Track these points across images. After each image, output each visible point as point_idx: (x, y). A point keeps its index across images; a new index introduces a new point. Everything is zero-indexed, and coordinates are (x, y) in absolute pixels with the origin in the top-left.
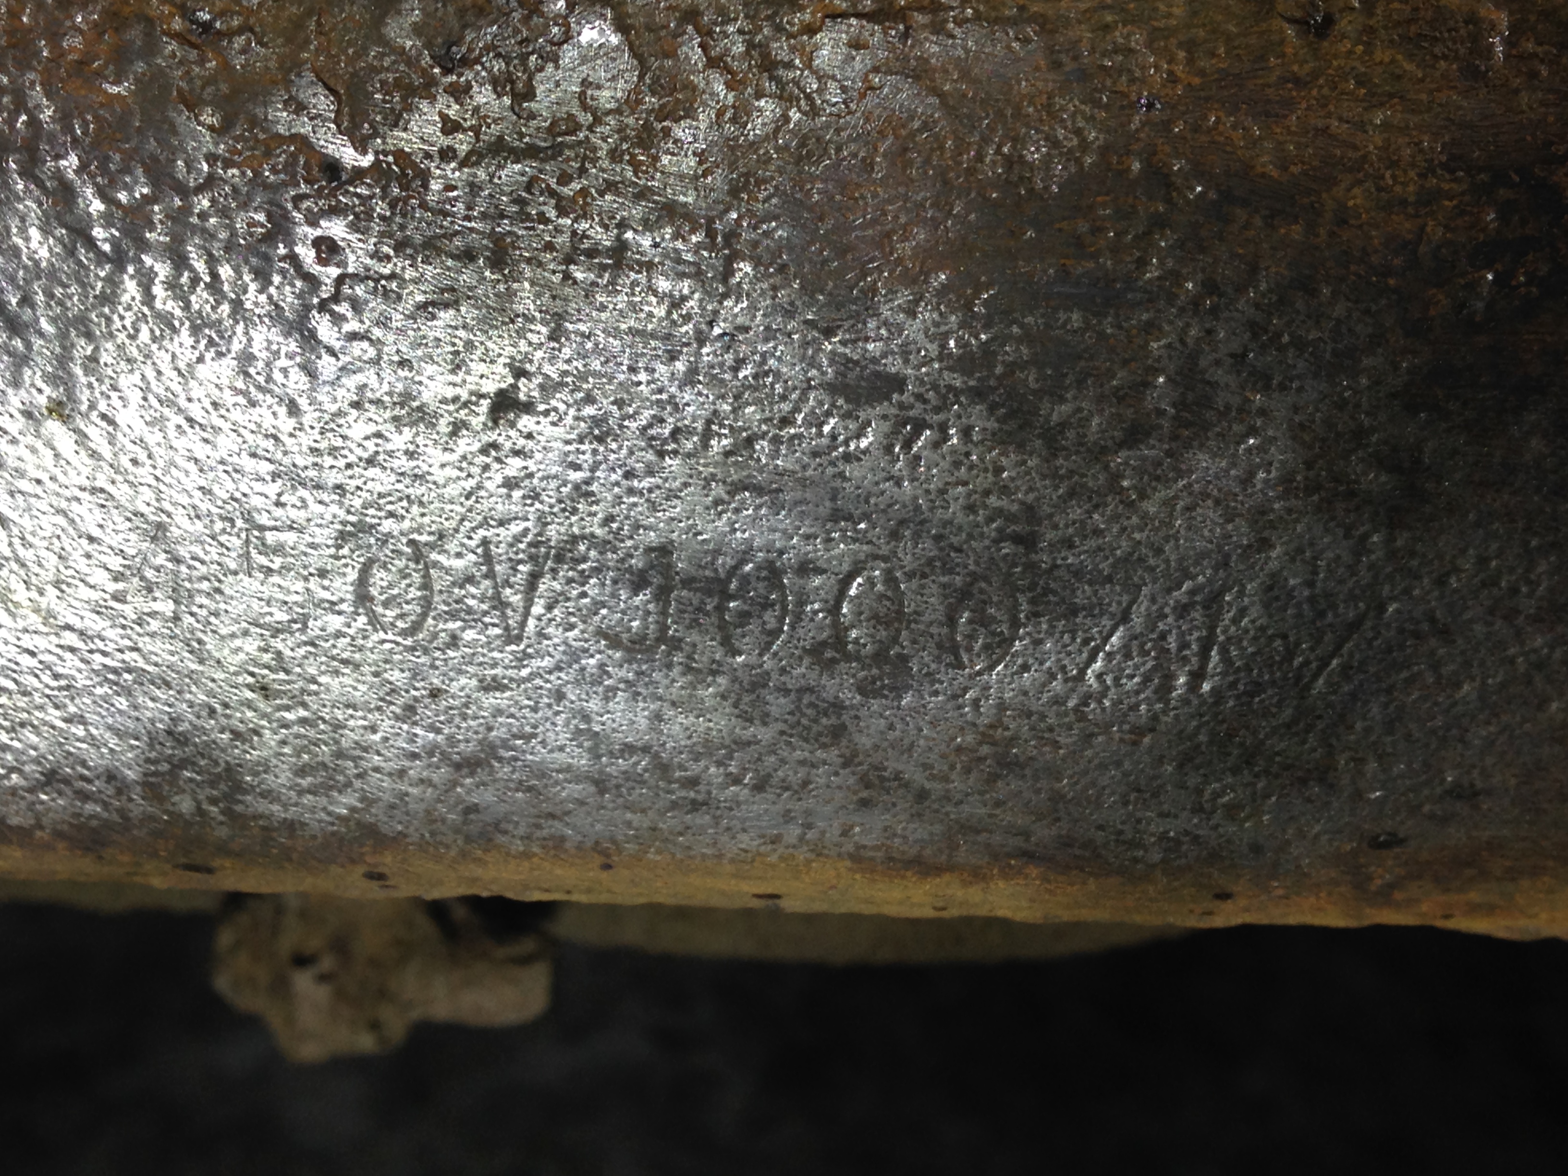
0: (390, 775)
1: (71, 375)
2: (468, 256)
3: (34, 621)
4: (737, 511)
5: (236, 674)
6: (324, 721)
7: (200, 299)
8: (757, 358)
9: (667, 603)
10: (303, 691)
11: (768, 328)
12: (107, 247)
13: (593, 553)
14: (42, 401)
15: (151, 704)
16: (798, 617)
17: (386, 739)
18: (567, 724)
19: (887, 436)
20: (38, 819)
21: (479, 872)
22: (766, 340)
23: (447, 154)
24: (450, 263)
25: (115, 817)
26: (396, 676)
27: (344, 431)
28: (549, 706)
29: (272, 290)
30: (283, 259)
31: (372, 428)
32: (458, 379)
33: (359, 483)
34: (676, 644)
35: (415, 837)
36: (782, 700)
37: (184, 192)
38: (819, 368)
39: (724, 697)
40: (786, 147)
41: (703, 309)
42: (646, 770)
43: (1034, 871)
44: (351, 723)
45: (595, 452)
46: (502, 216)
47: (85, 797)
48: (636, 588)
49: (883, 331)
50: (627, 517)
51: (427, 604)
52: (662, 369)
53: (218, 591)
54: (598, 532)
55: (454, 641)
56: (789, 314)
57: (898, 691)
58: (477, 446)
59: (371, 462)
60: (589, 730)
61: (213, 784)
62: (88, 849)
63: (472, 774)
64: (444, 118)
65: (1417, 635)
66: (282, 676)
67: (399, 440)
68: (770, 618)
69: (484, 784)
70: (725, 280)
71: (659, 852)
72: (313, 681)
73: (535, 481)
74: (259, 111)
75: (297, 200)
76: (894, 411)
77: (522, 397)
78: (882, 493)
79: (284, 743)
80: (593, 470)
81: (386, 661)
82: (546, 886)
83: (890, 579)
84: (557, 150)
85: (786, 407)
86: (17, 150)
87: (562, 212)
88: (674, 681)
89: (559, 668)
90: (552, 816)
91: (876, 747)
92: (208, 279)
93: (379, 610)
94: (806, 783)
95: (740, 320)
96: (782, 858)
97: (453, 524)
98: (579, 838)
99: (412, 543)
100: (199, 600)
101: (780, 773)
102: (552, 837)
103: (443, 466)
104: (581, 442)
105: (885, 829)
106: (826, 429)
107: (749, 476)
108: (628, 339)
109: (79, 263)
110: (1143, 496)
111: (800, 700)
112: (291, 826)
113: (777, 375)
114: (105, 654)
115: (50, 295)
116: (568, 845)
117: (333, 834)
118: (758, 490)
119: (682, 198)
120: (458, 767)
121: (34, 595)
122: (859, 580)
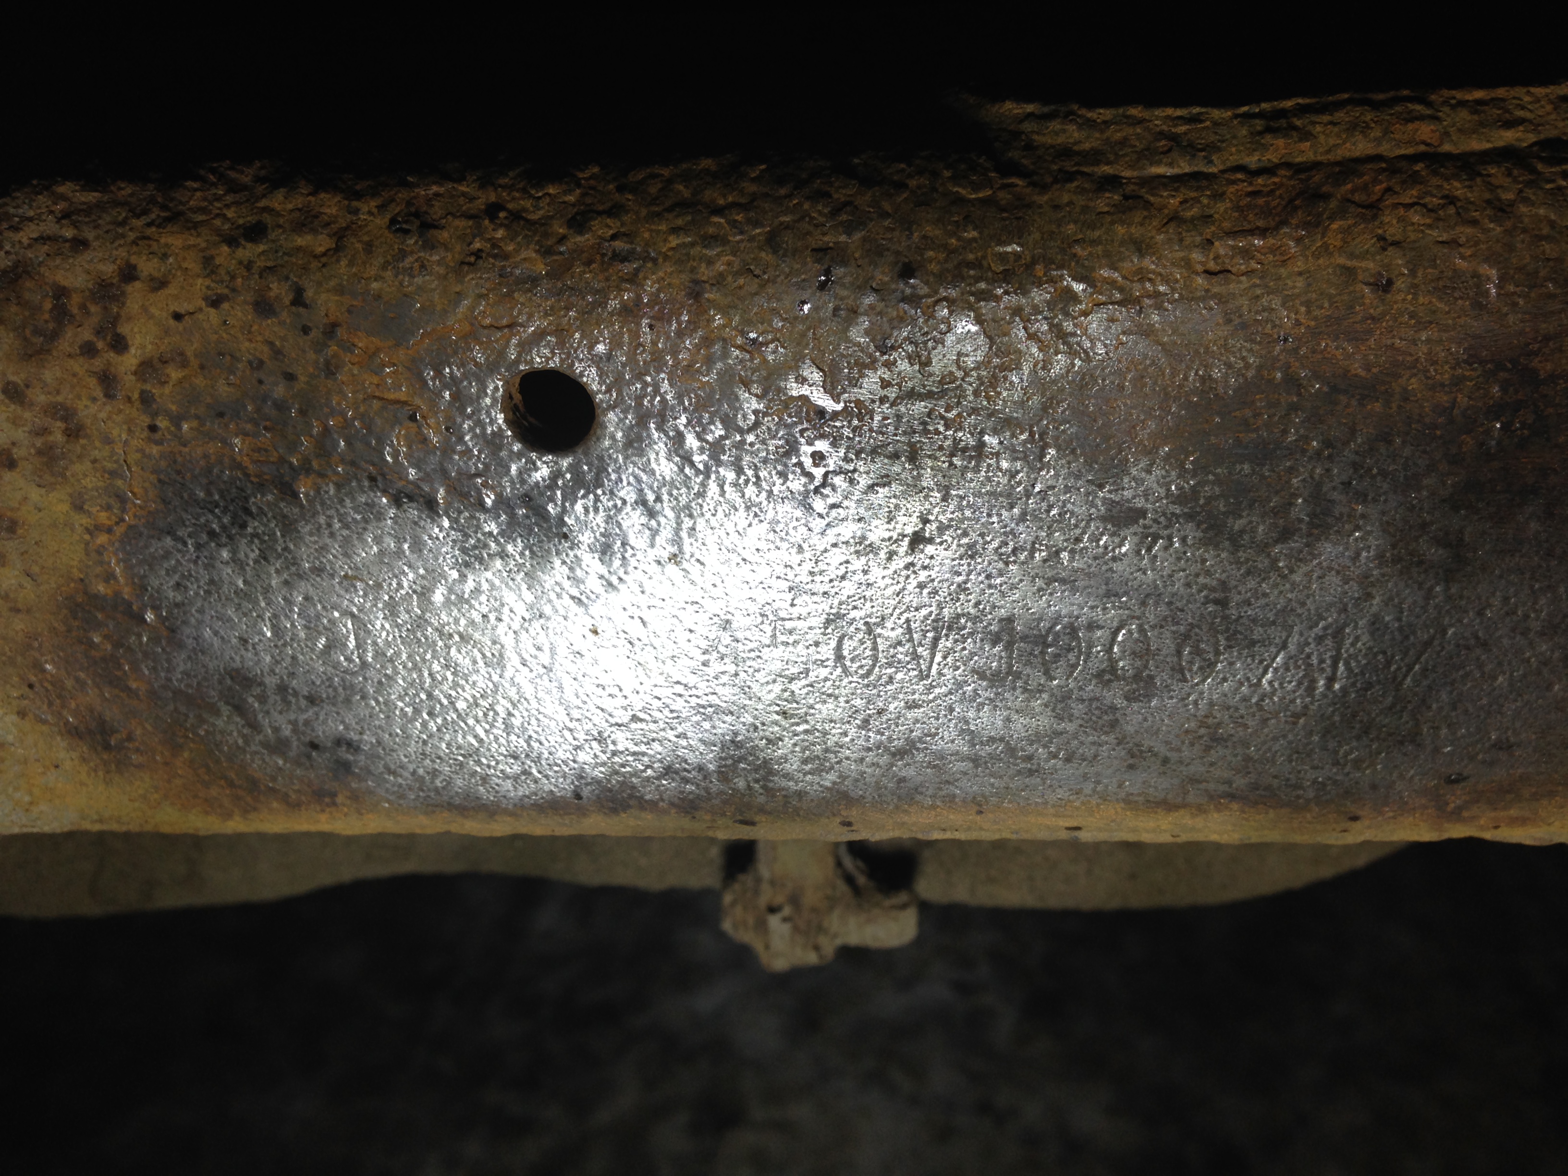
0: (855, 761)
1: (680, 538)
2: (895, 456)
3: (661, 681)
4: (1051, 594)
5: (770, 705)
6: (818, 731)
7: (751, 491)
8: (1060, 504)
9: (1012, 652)
10: (806, 714)
11: (1066, 486)
12: (701, 467)
13: (969, 624)
14: (666, 555)
15: (722, 725)
16: (1088, 655)
17: (853, 740)
18: (956, 725)
19: (1137, 545)
20: (661, 796)
21: (906, 819)
22: (1065, 493)
23: (883, 400)
24: (886, 461)
25: (703, 793)
26: (858, 702)
27: (826, 561)
28: (946, 716)
29: (789, 483)
30: (795, 465)
31: (844, 558)
32: (891, 527)
33: (837, 590)
34: (1018, 676)
35: (870, 799)
36: (1080, 706)
37: (741, 431)
38: (1096, 507)
39: (1046, 706)
40: (1074, 381)
41: (1029, 477)
42: (1002, 752)
43: (1235, 806)
44: (833, 731)
45: (969, 565)
46: (915, 432)
47: (686, 781)
48: (994, 644)
49: (1133, 484)
50: (988, 602)
51: (875, 659)
52: (1005, 514)
53: (759, 657)
54: (972, 611)
55: (891, 680)
56: (1078, 477)
57: (1149, 697)
58: (902, 565)
59: (843, 578)
60: (969, 729)
61: (756, 770)
62: (687, 812)
63: (902, 759)
64: (882, 380)
65: (1468, 648)
66: (795, 705)
67: (858, 564)
68: (1071, 657)
69: (909, 765)
70: (1041, 460)
71: (1010, 802)
72: (812, 707)
73: (936, 583)
74: (782, 384)
75: (802, 432)
76: (1141, 530)
77: (927, 535)
78: (1135, 579)
79: (795, 745)
80: (968, 575)
81: (853, 694)
82: (943, 826)
83: (1141, 629)
84: (943, 393)
85: (1078, 531)
86: (655, 417)
87: (947, 427)
88: (1017, 697)
89: (952, 694)
90: (948, 782)
91: (1137, 732)
92: (754, 480)
93: (848, 663)
94: (1096, 756)
95: (1049, 483)
96: (1083, 803)
97: (890, 611)
98: (964, 795)
99: (866, 623)
100: (749, 663)
101: (1081, 751)
102: (948, 795)
103: (884, 577)
104: (961, 559)
105: (1144, 783)
106: (1102, 543)
107: (1058, 573)
108: (986, 498)
109: (686, 476)
110: (1292, 571)
111: (1091, 705)
112: (800, 794)
113: (1072, 513)
114: (698, 697)
115: (671, 495)
116: (957, 800)
117: (824, 798)
118: (1063, 581)
119: (1015, 415)
120: (894, 755)
121: (660, 664)
122: (1124, 631)
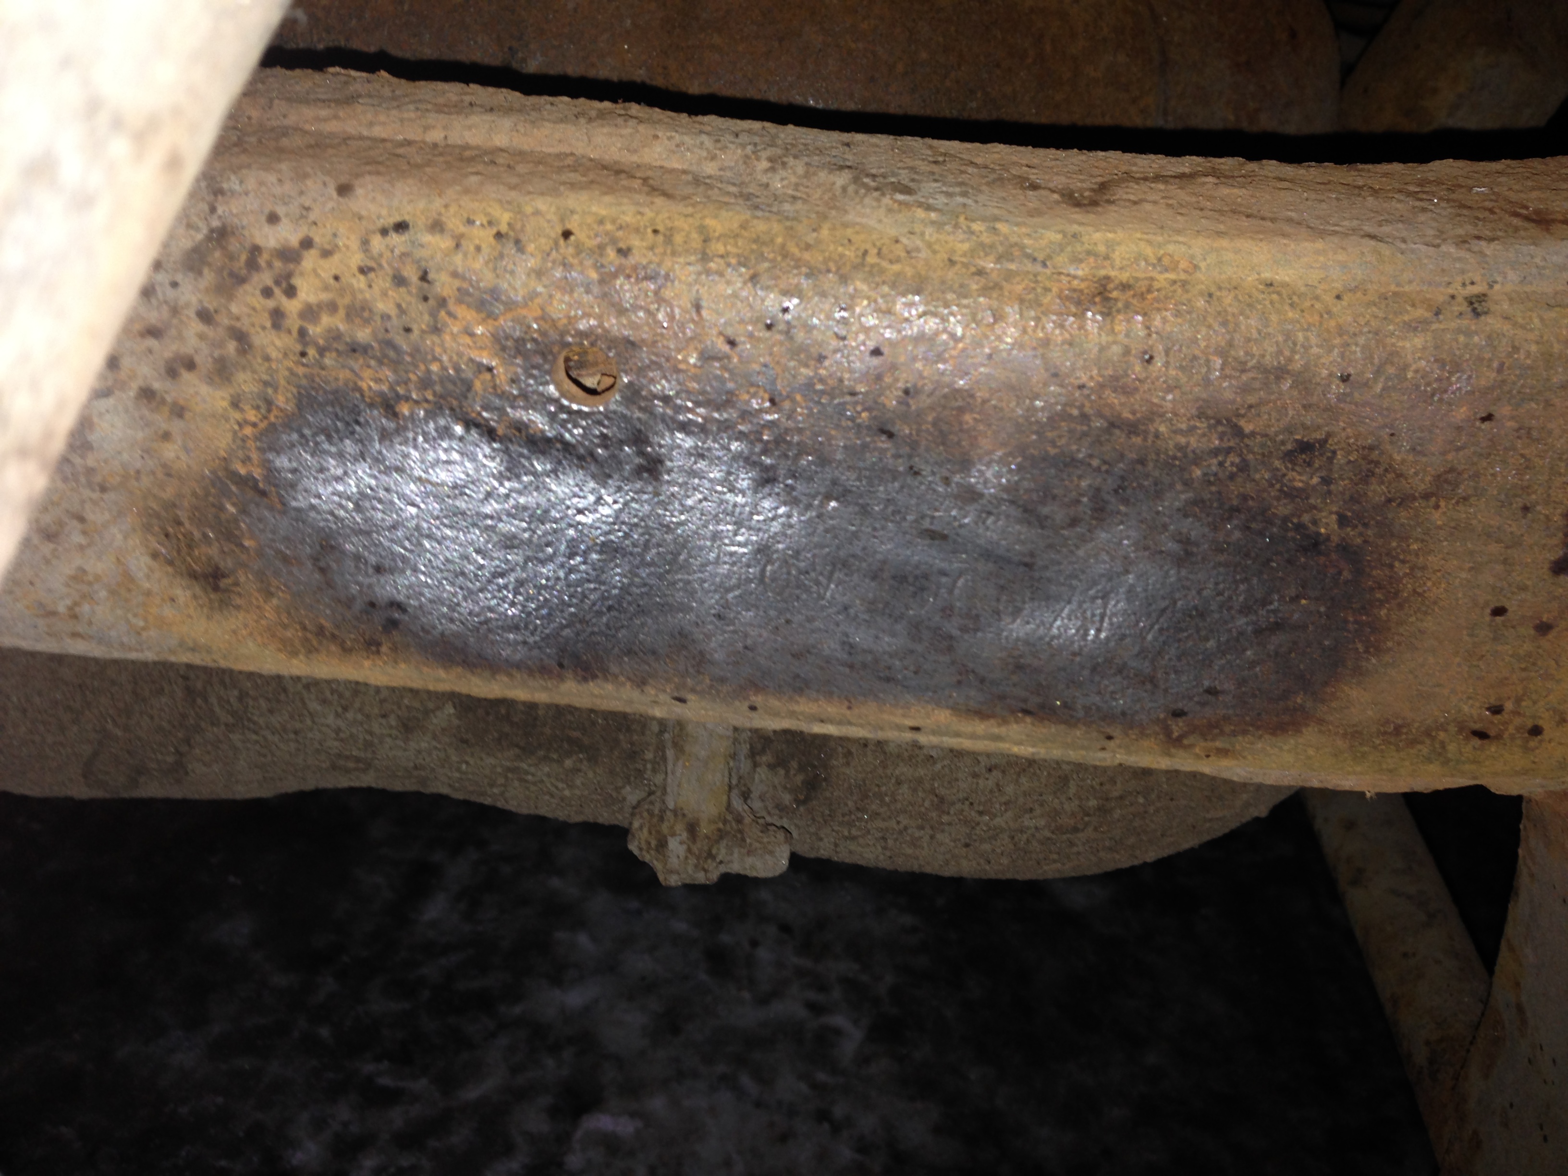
0: (765, 658)
5: (709, 608)
6: (742, 632)
9: (884, 587)
10: (734, 618)
11: (932, 471)
13: (857, 563)
16: (936, 595)
17: (765, 641)
18: (839, 638)
19: (976, 518)
21: (796, 708)
28: (833, 629)
32: (810, 486)
33: (767, 527)
34: (886, 605)
36: (928, 632)
38: (951, 488)
39: (904, 630)
42: (870, 661)
43: (1028, 719)
44: (752, 633)
45: (861, 519)
48: (872, 579)
50: (872, 548)
51: (788, 581)
53: (706, 571)
54: (860, 553)
55: (797, 598)
57: (975, 630)
59: (773, 519)
60: (848, 642)
63: (798, 660)
65: (1190, 616)
66: (727, 610)
68: (925, 595)
69: (803, 665)
71: (872, 701)
72: (739, 613)
73: (837, 530)
76: (979, 507)
79: (724, 641)
80: (860, 527)
81: (769, 606)
83: (974, 580)
85: (937, 504)
88: (885, 621)
90: (829, 681)
91: (965, 656)
93: (768, 583)
94: (935, 671)
96: (923, 707)
99: (785, 554)
101: (925, 666)
103: (801, 522)
105: (967, 695)
110: (1077, 547)
111: (935, 632)
112: (723, 680)
117: (739, 685)
120: (793, 656)
122: (962, 580)
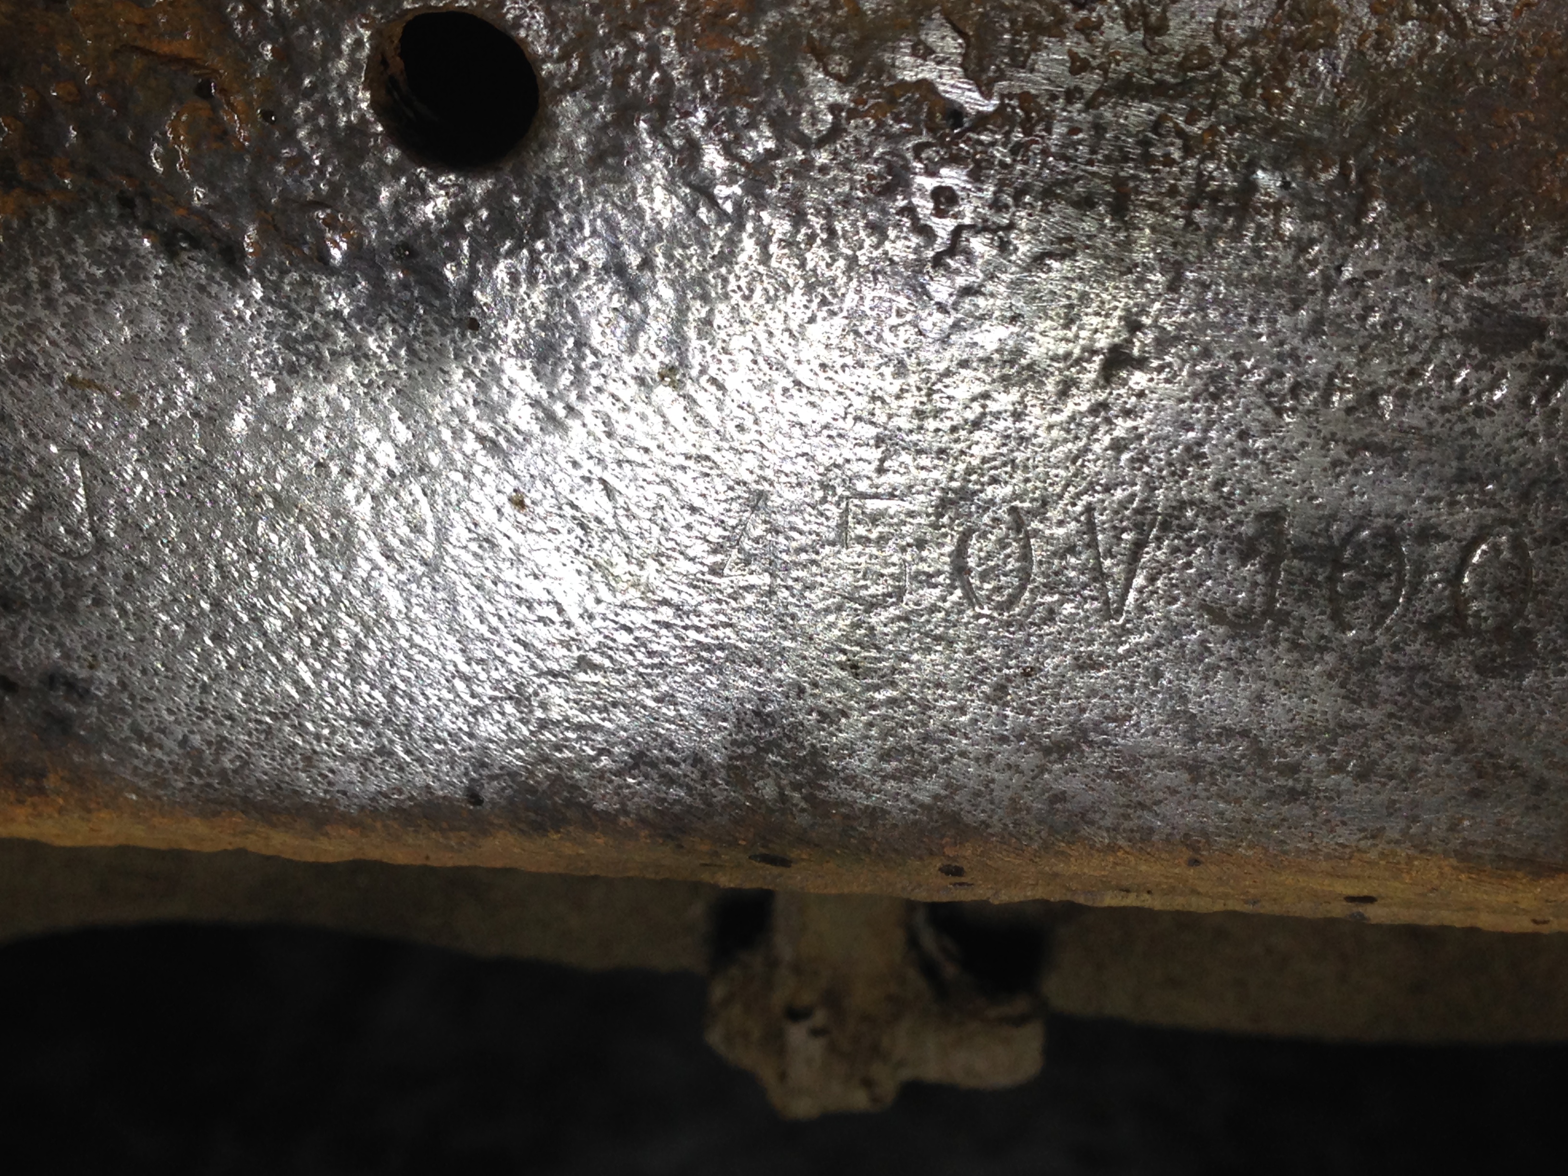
0: (977, 760)
1: (684, 339)
2: (1085, 204)
3: (633, 595)
4: (1356, 472)
5: (828, 651)
6: (913, 702)
7: (816, 256)
8: (1387, 304)
9: (1276, 575)
10: (894, 670)
11: (1401, 272)
12: (728, 207)
14: (655, 366)
15: (741, 683)
16: (1415, 588)
17: (974, 721)
18: (1164, 702)
19: (1522, 388)
20: (623, 805)
21: (1061, 867)
22: (1398, 285)
23: (1071, 95)
24: (1070, 211)
25: (698, 803)
26: (987, 653)
27: (949, 392)
28: (1146, 685)
29: (887, 245)
30: (901, 211)
31: (978, 388)
32: (1070, 335)
33: (962, 446)
34: (1282, 618)
35: (997, 828)
36: (1393, 680)
37: (805, 143)
38: (1453, 314)
39: (1331, 676)
40: (1432, 72)
41: (1332, 252)
42: (1243, 756)
44: (941, 703)
45: (1209, 411)
46: (1126, 159)
47: (670, 780)
48: (1244, 559)
49: (1527, 273)
52: (1283, 320)
53: (814, 562)
55: (1051, 615)
56: (1425, 256)
57: (1520, 669)
58: (1084, 407)
59: (976, 425)
60: (1186, 712)
61: (796, 768)
62: (669, 836)
63: (1061, 759)
64: (1073, 56)
66: (873, 653)
67: (1004, 401)
68: (1384, 590)
69: (1073, 770)
70: (1357, 222)
71: (1251, 846)
72: (905, 658)
73: (1145, 442)
74: (887, 57)
75: (918, 150)
76: (1532, 360)
77: (1136, 352)
78: (1514, 450)
79: (870, 725)
80: (1206, 430)
81: (980, 638)
82: (1125, 883)
83: (1516, 545)
84: (1183, 89)
85: (1416, 358)
86: (648, 109)
87: (1188, 152)
88: (1278, 658)
89: (1159, 645)
90: (1141, 805)
91: (1493, 731)
92: (824, 236)
93: (975, 582)
94: (1414, 771)
95: (1371, 265)
96: (1382, 855)
97: (1058, 489)
98: (1168, 830)
99: (1013, 510)
100: (795, 574)
102: (1140, 829)
103: (1050, 427)
104: (1196, 400)
105: (1498, 823)
106: (1458, 380)
107: (1372, 434)
108: (1250, 289)
109: (700, 222)
111: (1412, 678)
112: (874, 814)
113: (1408, 323)
114: (698, 630)
115: (669, 256)
116: (1155, 838)
117: (915, 823)
118: (1380, 450)
119: (1316, 133)
120: (1047, 751)
121: (634, 569)
122: (1484, 547)
